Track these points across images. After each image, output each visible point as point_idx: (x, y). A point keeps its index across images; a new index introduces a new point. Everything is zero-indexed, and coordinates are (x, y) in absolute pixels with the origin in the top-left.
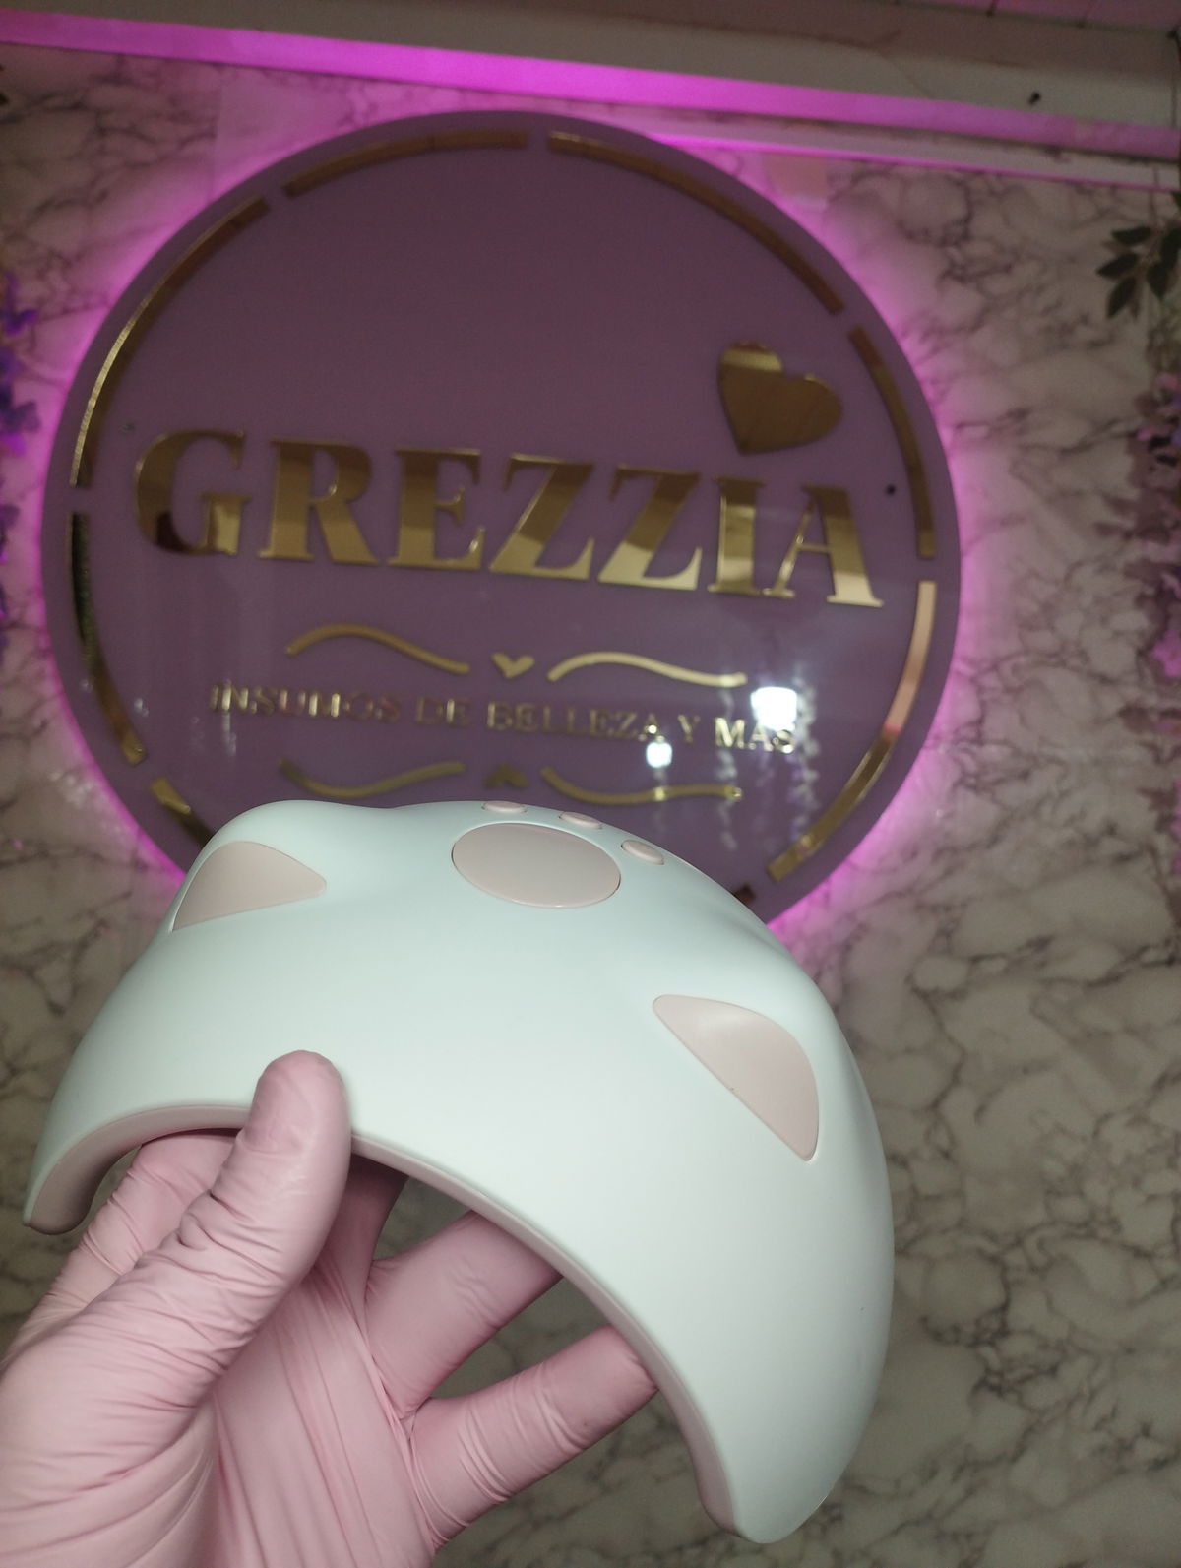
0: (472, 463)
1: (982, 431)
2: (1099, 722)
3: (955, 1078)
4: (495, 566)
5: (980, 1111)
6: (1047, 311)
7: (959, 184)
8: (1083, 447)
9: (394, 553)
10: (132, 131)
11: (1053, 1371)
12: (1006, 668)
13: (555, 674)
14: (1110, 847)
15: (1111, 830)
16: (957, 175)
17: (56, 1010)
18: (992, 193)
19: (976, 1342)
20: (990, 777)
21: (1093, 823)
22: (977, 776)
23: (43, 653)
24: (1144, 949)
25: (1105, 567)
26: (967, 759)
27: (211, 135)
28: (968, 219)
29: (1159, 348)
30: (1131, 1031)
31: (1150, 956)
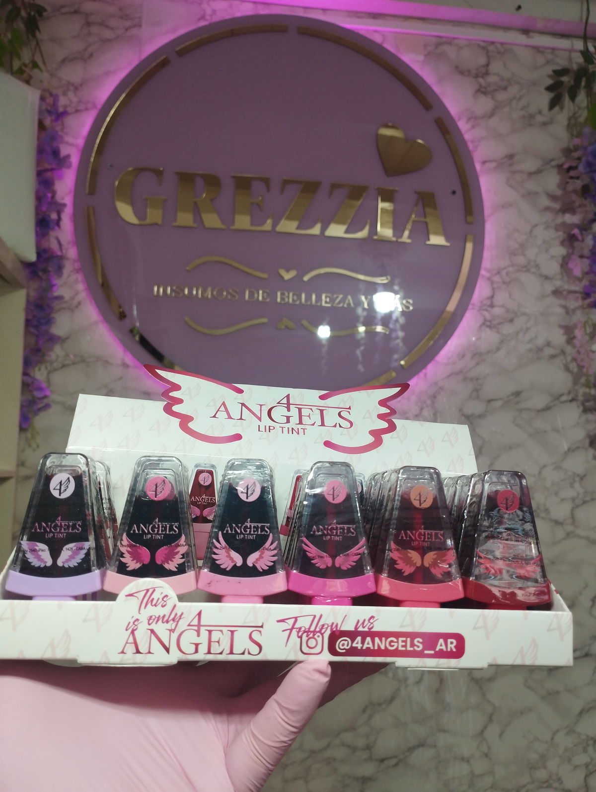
0: (266, 182)
1: (494, 165)
2: (543, 297)
4: (278, 229)
6: (523, 108)
7: (483, 48)
8: (539, 172)
9: (233, 223)
10: (103, 24)
12: (504, 273)
13: (306, 278)
14: (549, 351)
15: (548, 344)
16: (482, 44)
18: (499, 52)
20: (495, 322)
21: (540, 341)
22: (490, 321)
23: (78, 271)
24: (561, 395)
25: (547, 227)
26: (486, 314)
27: (139, 25)
28: (487, 65)
29: (572, 126)
30: (556, 430)
31: (564, 398)
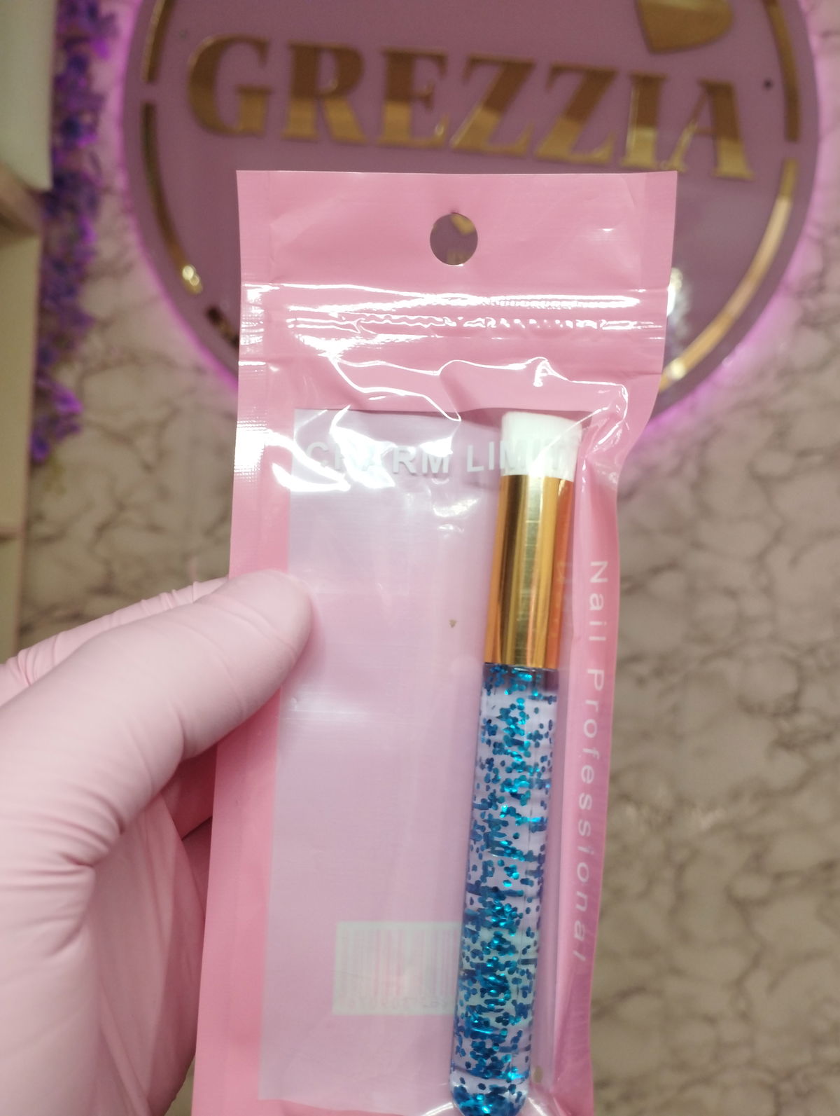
0: (440, 61)
3: (778, 537)
4: (454, 141)
5: (794, 561)
11: (828, 737)
17: (148, 468)
19: (776, 715)
20: (823, 318)
22: (815, 316)
23: (128, 211)
26: (809, 304)
